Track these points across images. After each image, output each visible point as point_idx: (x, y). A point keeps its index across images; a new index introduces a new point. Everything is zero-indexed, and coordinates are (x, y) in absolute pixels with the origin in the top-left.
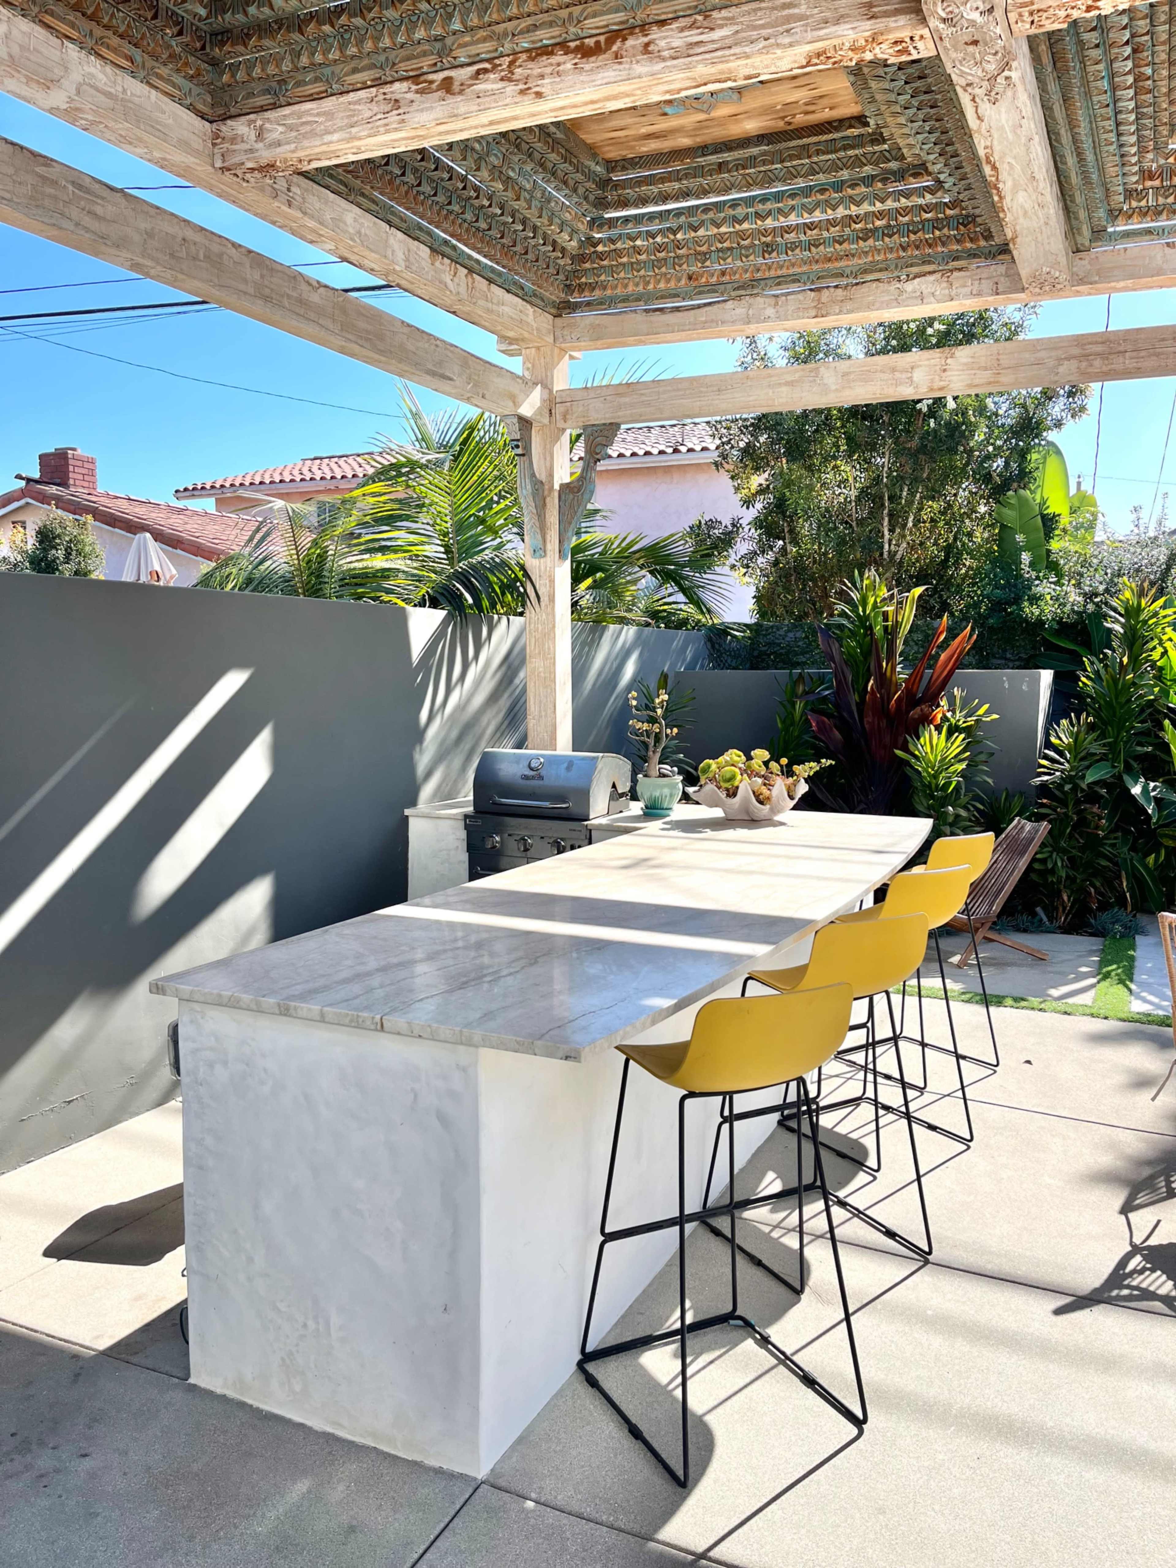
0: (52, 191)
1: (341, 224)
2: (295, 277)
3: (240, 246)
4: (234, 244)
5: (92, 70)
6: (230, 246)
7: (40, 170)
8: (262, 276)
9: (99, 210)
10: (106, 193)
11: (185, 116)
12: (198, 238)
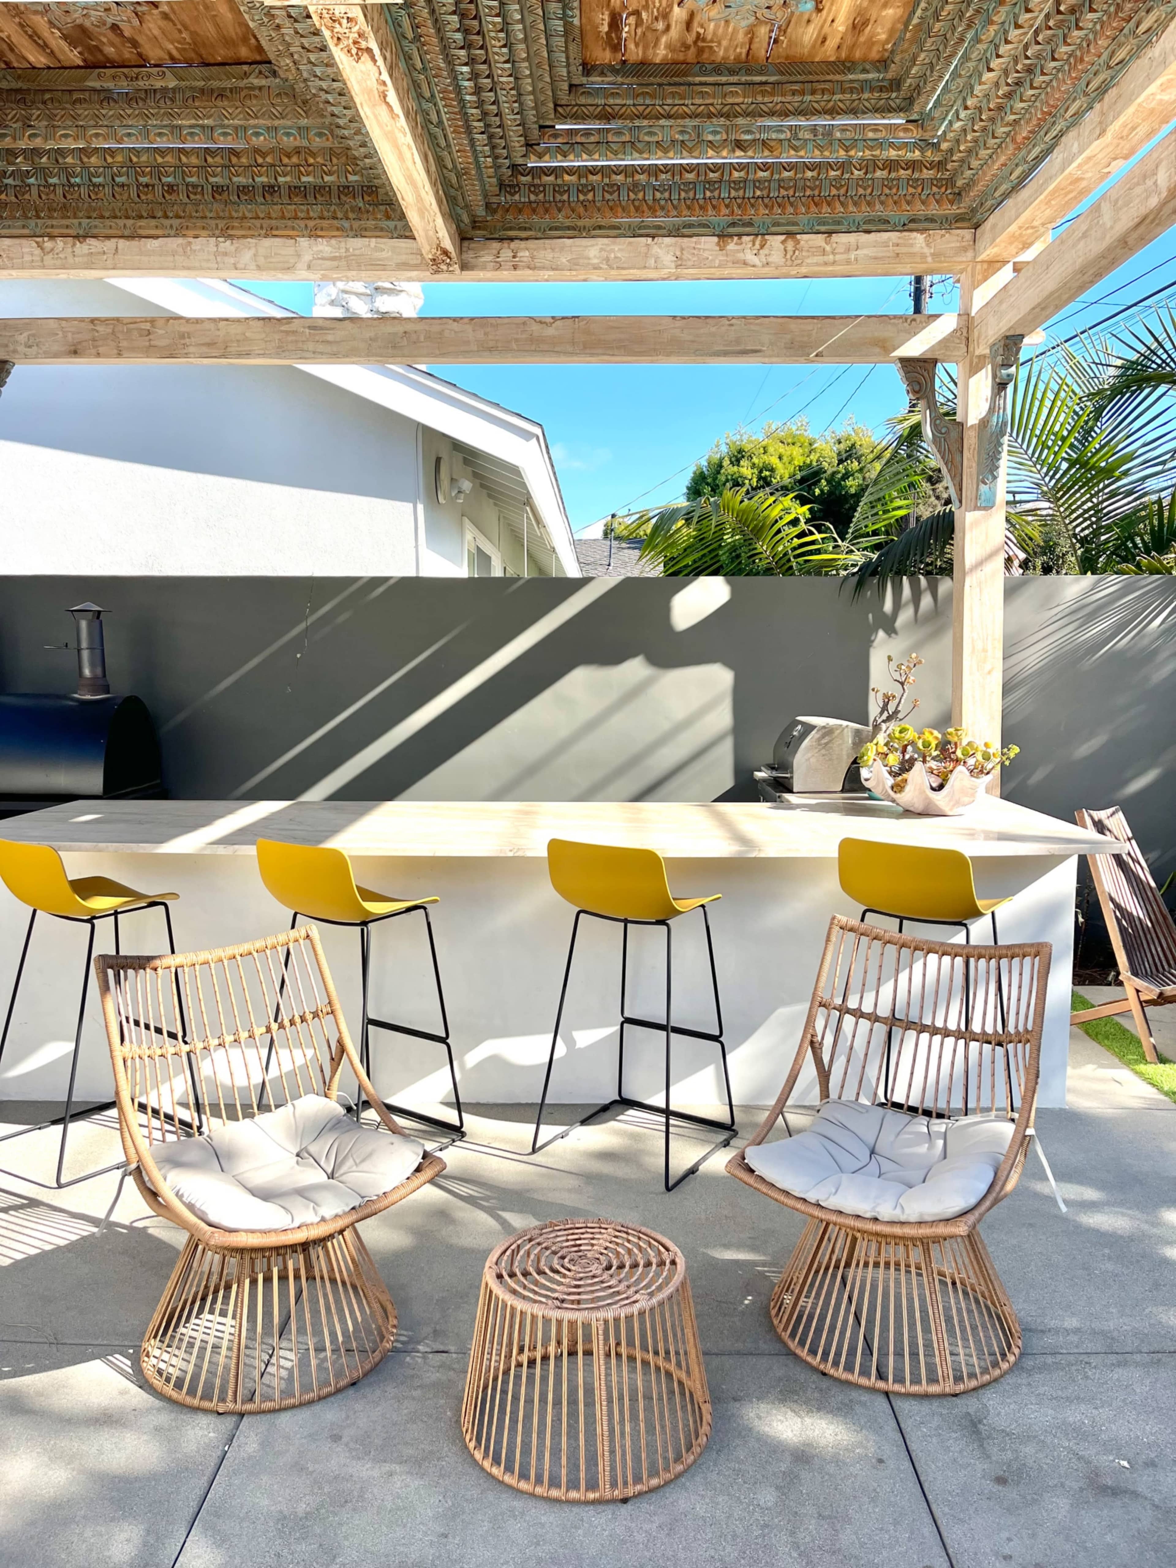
0: (294, 338)
1: (581, 261)
2: (524, 323)
3: (462, 318)
4: (455, 320)
5: (320, 248)
6: (451, 322)
7: (284, 328)
8: (486, 334)
9: (330, 338)
10: (338, 324)
11: (403, 245)
12: (419, 327)
